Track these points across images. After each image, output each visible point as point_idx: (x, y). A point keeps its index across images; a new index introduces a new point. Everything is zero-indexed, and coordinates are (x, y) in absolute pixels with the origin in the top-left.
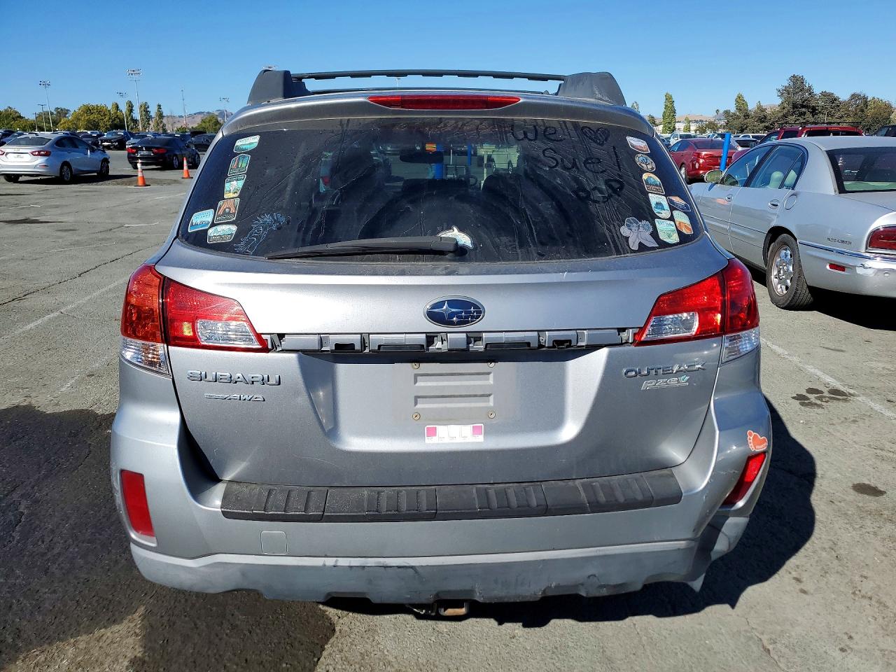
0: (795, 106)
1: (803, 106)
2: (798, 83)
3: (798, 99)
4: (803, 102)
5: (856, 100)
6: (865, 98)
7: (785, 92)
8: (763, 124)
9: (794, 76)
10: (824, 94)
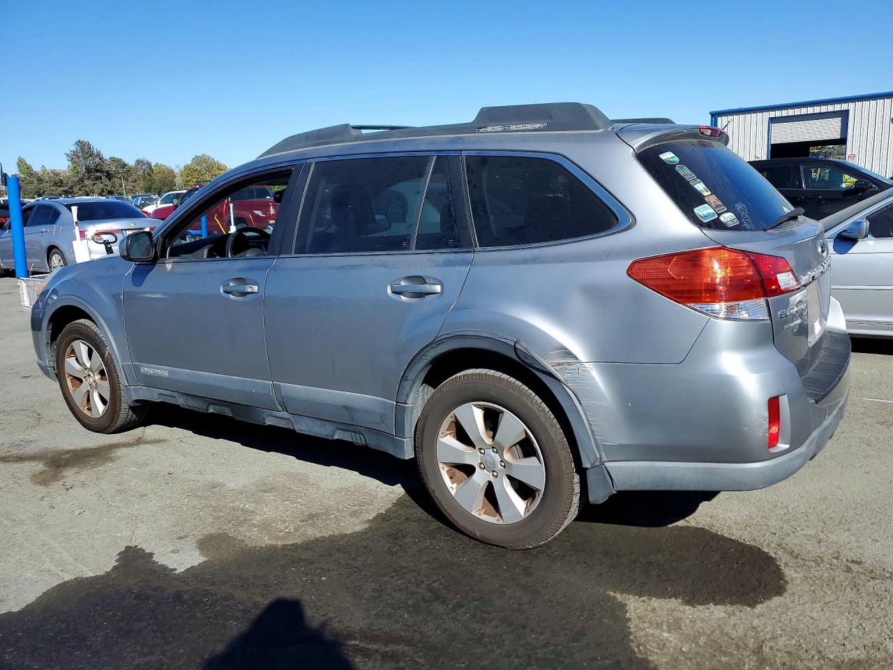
0: (88, 170)
1: (97, 171)
2: (84, 150)
3: (91, 163)
4: (96, 167)
5: (142, 166)
6: (149, 165)
7: (73, 157)
8: (62, 189)
9: (79, 142)
10: (113, 160)
